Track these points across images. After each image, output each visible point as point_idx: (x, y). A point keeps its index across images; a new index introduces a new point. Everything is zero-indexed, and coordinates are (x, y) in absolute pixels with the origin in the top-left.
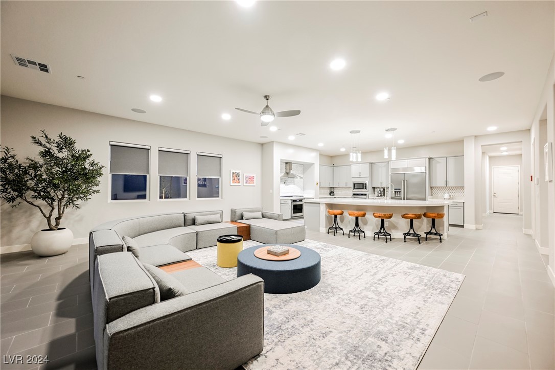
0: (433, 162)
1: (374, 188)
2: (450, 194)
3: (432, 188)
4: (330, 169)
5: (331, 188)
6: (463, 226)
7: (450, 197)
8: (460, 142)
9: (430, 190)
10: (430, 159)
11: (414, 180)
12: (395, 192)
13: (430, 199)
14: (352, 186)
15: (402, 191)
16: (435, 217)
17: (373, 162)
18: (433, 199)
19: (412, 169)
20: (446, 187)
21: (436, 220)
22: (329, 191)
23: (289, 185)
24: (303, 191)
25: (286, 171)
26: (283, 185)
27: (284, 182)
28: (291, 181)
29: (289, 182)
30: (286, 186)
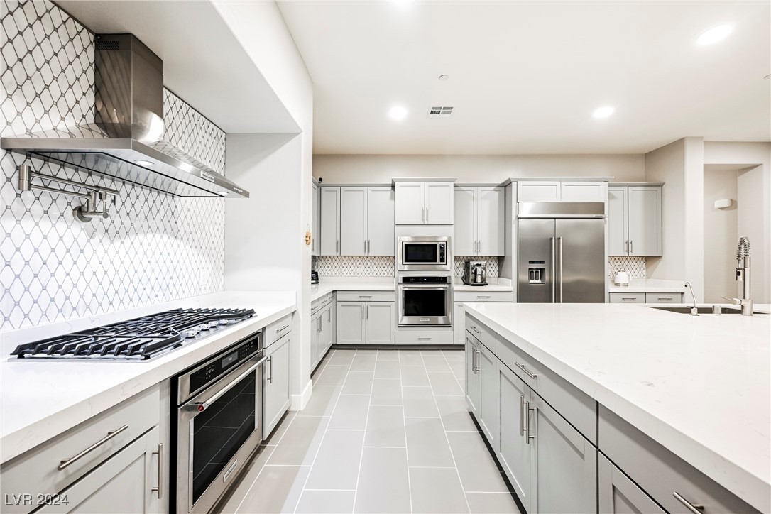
12: (531, 269)
23: (132, 237)
24: (225, 273)
25: (97, 112)
26: (61, 226)
27: (75, 204)
28: (146, 209)
29: (133, 215)
30: (98, 236)
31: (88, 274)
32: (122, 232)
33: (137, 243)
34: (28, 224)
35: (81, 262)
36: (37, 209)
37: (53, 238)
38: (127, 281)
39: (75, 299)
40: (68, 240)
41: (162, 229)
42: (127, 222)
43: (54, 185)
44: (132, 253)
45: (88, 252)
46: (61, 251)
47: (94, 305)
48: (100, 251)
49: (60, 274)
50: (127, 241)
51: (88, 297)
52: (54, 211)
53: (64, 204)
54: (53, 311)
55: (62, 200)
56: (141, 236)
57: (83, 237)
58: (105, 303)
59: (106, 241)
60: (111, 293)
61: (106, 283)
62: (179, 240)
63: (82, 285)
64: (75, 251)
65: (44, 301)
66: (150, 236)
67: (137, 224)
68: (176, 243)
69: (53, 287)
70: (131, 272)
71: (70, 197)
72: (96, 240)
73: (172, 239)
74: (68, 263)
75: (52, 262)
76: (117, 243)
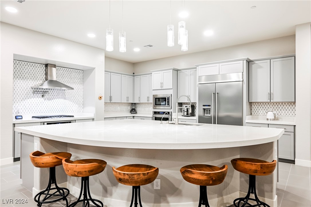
0: (253, 67)
1: (180, 104)
2: (275, 112)
3: (251, 104)
4: (130, 79)
5: (132, 104)
6: (293, 162)
7: (275, 117)
8: (291, 37)
9: (249, 106)
10: (249, 62)
11: (229, 93)
12: (204, 109)
13: (248, 119)
14: (152, 100)
15: (212, 108)
16: (256, 171)
17: (179, 69)
18: (252, 119)
19: (224, 76)
20: (270, 103)
21: (258, 178)
22: (129, 108)
23: (54, 100)
24: (83, 108)
25: (46, 78)
26: (40, 99)
27: (42, 95)
28: (57, 94)
29: (54, 95)
30: (46, 100)
31: (44, 107)
32: (51, 99)
33: (55, 101)
34: (35, 99)
35: (43, 104)
36: (36, 96)
37: (38, 101)
38: (52, 108)
39: (42, 111)
40: (41, 101)
41: (61, 98)
42: (52, 97)
43: (39, 92)
44: (53, 103)
45: (44, 103)
46: (40, 103)
47: (46, 112)
48: (47, 103)
49: (40, 106)
50: (52, 101)
51: (44, 111)
52: (39, 96)
53: (40, 95)
54: (38, 112)
55: (40, 94)
56: (56, 99)
57: (43, 100)
58: (48, 112)
59: (48, 101)
60: (49, 110)
61: (48, 108)
62: (66, 100)
63: (43, 109)
64: (42, 103)
65: (37, 111)
66: (58, 99)
67: (55, 97)
68: (65, 101)
69: (38, 109)
70: (53, 107)
71: (41, 94)
72: (46, 101)
73: (64, 100)
74: (41, 105)
75: (38, 105)
76: (50, 101)
